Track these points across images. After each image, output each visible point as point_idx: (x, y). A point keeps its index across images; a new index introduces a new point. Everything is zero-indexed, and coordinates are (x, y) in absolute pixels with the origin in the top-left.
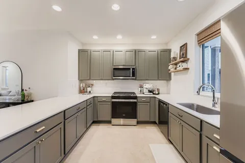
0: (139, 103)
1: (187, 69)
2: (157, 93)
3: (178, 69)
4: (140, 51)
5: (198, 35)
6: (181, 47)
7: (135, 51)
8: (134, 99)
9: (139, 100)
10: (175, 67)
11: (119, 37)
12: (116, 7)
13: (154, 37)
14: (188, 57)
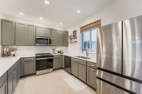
0: (54, 59)
1: (76, 42)
2: (62, 53)
3: (72, 41)
4: (54, 30)
5: (81, 28)
6: (74, 31)
7: (51, 29)
8: (51, 57)
9: (54, 57)
10: (71, 40)
11: (41, 19)
12: (47, 2)
13: (61, 24)
14: (77, 36)
